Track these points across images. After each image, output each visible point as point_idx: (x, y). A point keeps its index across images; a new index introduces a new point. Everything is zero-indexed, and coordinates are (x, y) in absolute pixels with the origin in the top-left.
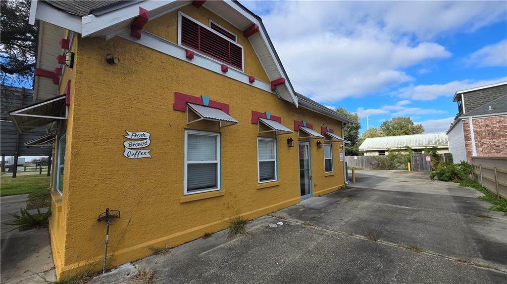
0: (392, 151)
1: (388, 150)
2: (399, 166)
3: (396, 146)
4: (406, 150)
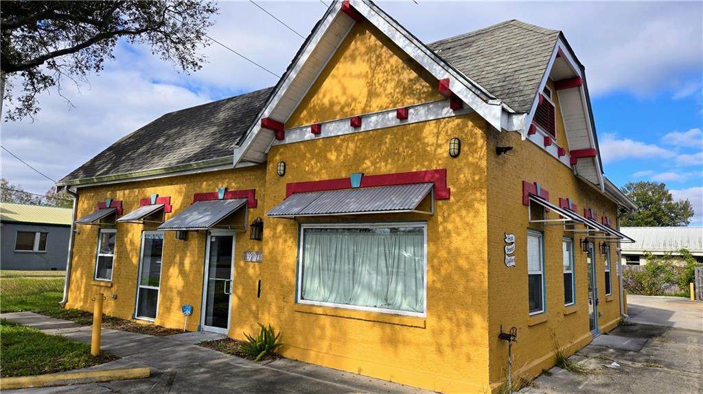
0: (655, 257)
1: (646, 255)
2: (667, 288)
3: (662, 248)
4: (682, 256)
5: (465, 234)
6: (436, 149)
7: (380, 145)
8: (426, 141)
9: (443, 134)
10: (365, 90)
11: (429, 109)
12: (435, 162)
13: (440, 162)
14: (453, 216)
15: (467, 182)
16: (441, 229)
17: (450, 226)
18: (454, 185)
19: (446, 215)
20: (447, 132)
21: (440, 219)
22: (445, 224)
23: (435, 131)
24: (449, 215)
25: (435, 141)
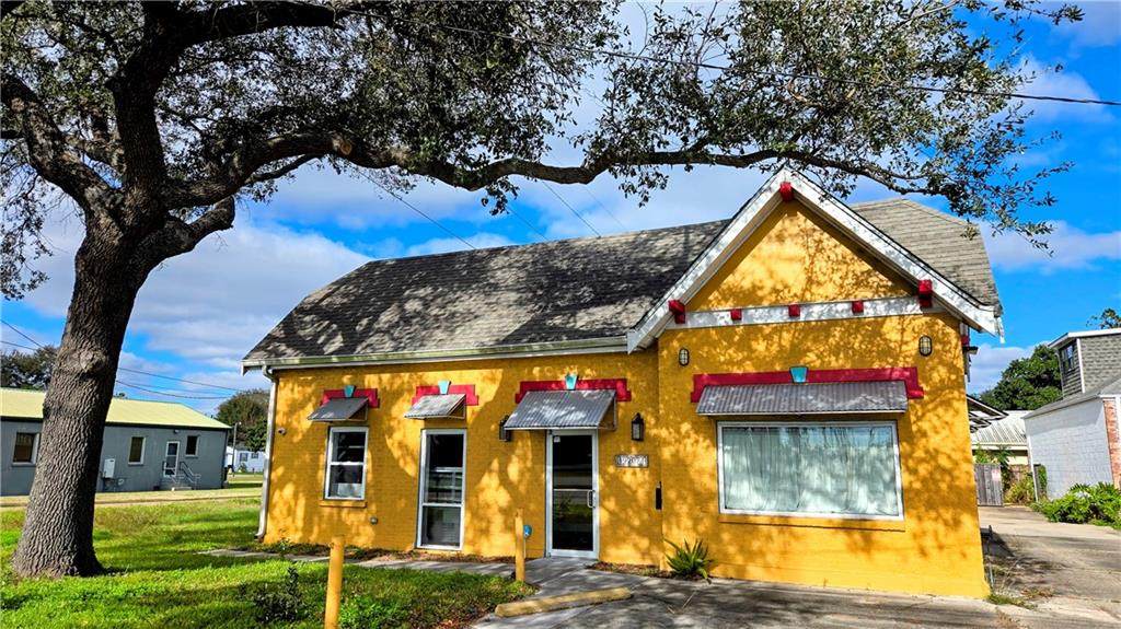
5: (945, 433)
6: (900, 346)
7: (827, 337)
8: (888, 337)
9: (909, 330)
10: (803, 277)
11: (889, 304)
12: (901, 359)
13: (908, 359)
14: (928, 414)
15: (942, 381)
16: (914, 428)
17: (925, 425)
18: (927, 383)
19: (920, 414)
20: (913, 329)
21: (913, 418)
22: (919, 424)
23: (900, 327)
24: (923, 415)
25: (899, 338)
